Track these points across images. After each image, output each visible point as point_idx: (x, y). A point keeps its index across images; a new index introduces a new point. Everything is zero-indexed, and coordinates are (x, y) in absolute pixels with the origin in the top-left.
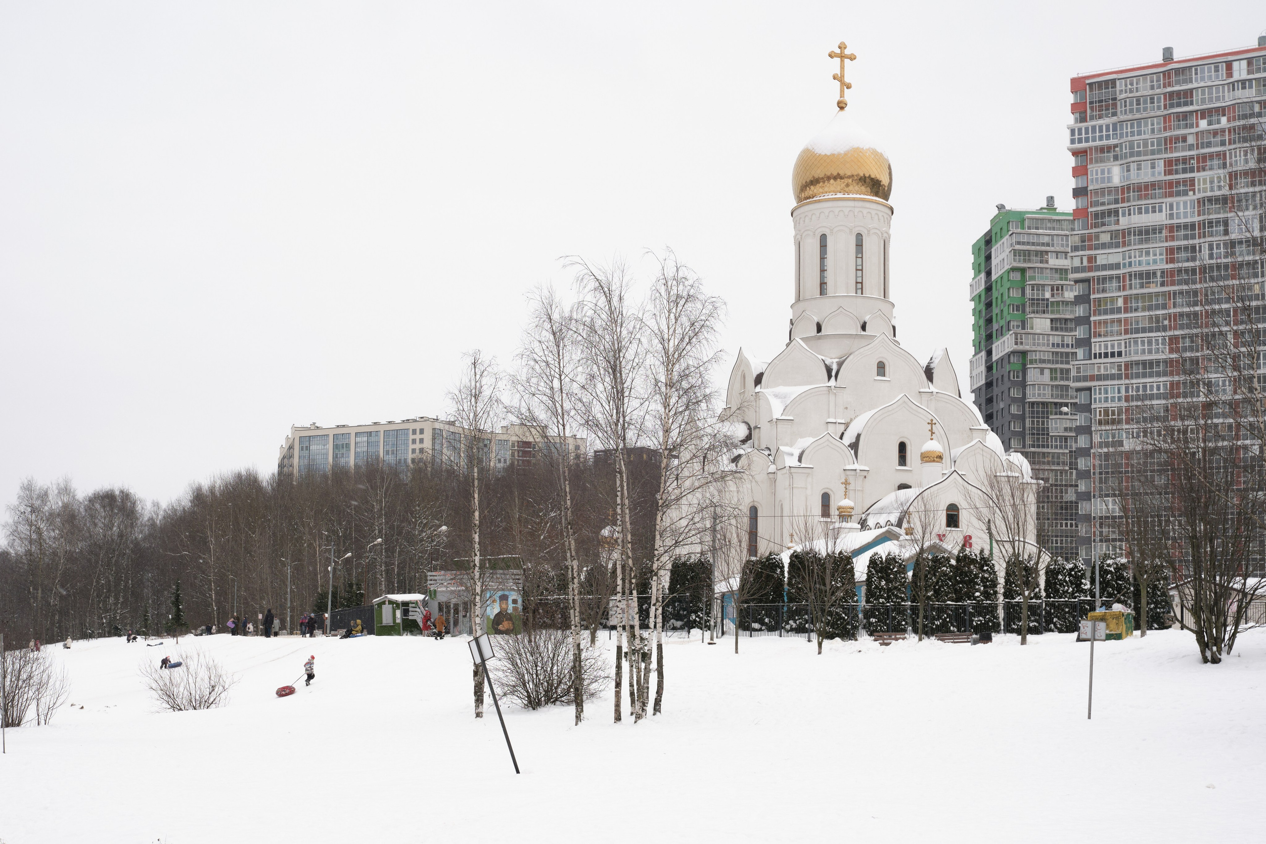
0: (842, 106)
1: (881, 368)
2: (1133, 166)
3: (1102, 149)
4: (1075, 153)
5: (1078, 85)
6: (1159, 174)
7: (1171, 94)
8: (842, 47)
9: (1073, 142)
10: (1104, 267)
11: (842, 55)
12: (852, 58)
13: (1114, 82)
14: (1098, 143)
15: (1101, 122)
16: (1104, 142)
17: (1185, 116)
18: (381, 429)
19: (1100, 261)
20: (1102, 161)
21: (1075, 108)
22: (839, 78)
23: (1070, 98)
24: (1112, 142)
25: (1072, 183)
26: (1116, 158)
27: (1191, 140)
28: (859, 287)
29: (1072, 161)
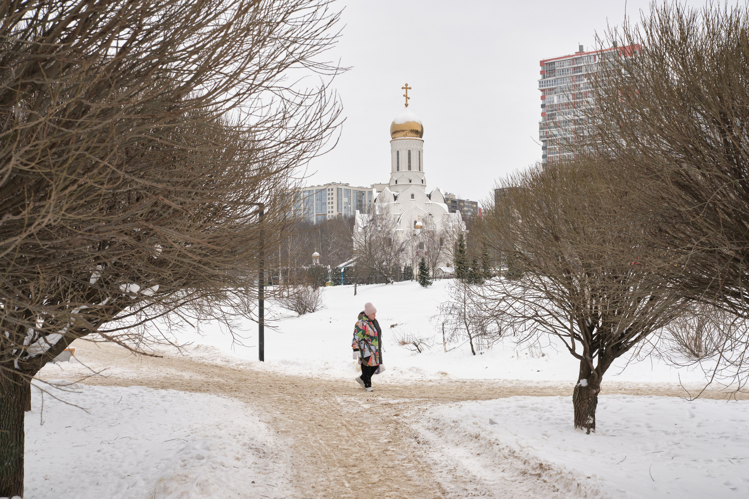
0: (406, 105)
1: (413, 196)
2: (561, 96)
3: (550, 90)
4: (542, 90)
5: (542, 63)
7: (574, 68)
8: (406, 85)
9: (540, 86)
10: (550, 136)
11: (406, 88)
12: (410, 88)
13: (554, 62)
14: (549, 87)
15: (550, 79)
16: (551, 87)
17: (579, 76)
18: (314, 189)
19: (549, 134)
20: (550, 94)
21: (542, 72)
22: (406, 96)
23: (540, 69)
24: (554, 86)
25: (541, 102)
26: (555, 93)
27: (582, 86)
28: (410, 168)
29: (541, 94)
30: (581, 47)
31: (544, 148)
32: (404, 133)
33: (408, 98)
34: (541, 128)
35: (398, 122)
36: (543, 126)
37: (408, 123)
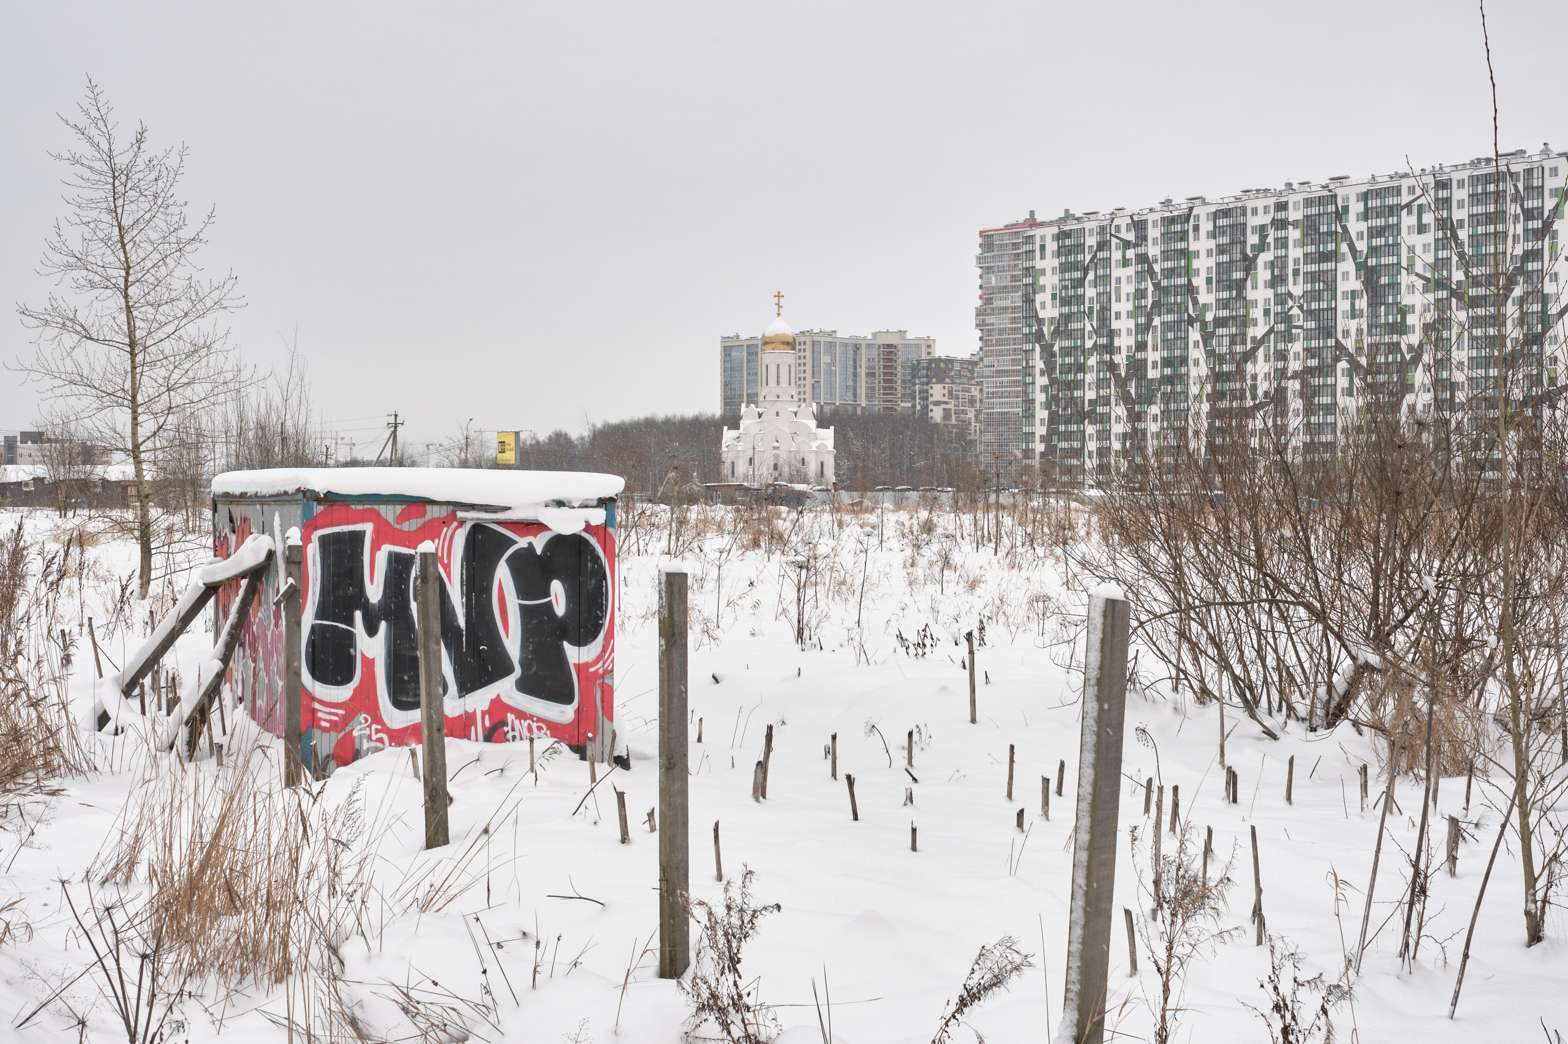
0: (779, 315)
1: (777, 414)
2: (999, 277)
3: (988, 268)
4: (980, 268)
5: (981, 233)
6: (1006, 282)
8: (779, 292)
9: (979, 262)
10: (988, 325)
11: (779, 296)
13: (993, 235)
14: (987, 265)
15: (988, 254)
16: (989, 264)
19: (987, 322)
20: (988, 273)
21: (981, 245)
22: (778, 305)
23: (979, 240)
24: (992, 265)
25: (979, 282)
26: (993, 273)
28: (778, 383)
29: (979, 271)
30: (1032, 213)
31: (981, 339)
32: (774, 345)
33: (780, 307)
34: (977, 315)
35: (767, 335)
36: (979, 313)
37: (777, 335)
